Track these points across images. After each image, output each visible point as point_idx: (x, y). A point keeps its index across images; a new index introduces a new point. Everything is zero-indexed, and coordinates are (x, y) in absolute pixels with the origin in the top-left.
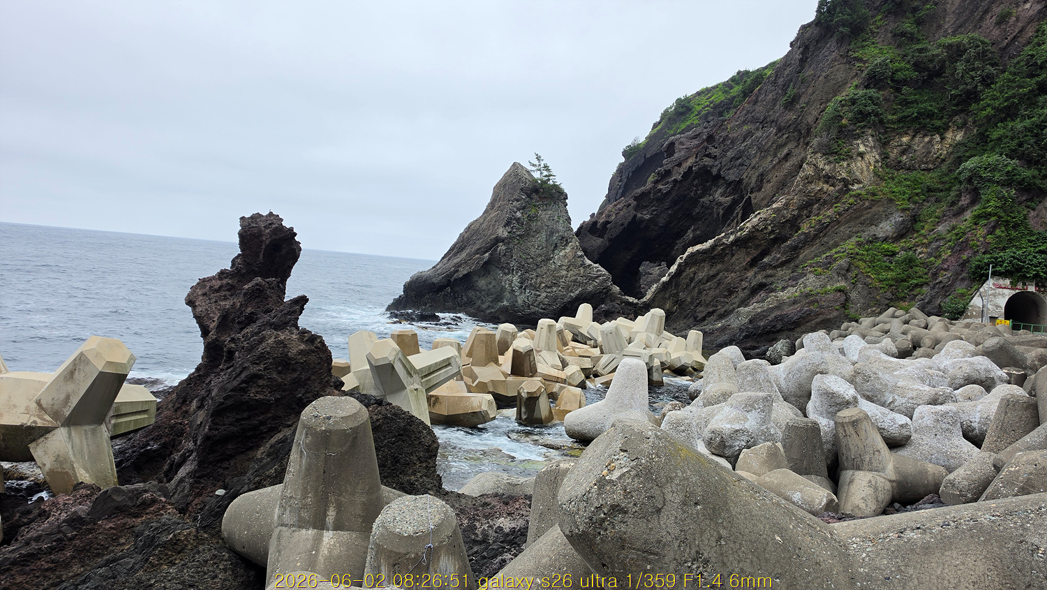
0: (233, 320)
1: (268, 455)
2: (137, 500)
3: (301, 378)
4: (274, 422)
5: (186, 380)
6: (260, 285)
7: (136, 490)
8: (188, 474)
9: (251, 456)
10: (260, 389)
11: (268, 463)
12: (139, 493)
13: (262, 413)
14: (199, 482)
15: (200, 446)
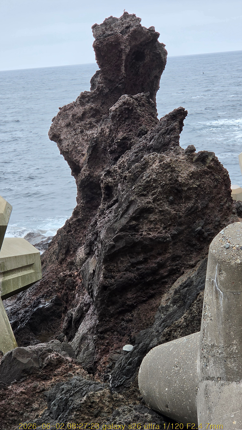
0: (105, 150)
1: (174, 302)
2: (43, 361)
3: (197, 207)
4: (174, 264)
5: (64, 228)
6: (129, 104)
7: (40, 350)
8: (90, 330)
9: (154, 305)
10: (152, 226)
11: (175, 312)
12: (43, 354)
13: (160, 254)
14: (103, 338)
15: (97, 297)
